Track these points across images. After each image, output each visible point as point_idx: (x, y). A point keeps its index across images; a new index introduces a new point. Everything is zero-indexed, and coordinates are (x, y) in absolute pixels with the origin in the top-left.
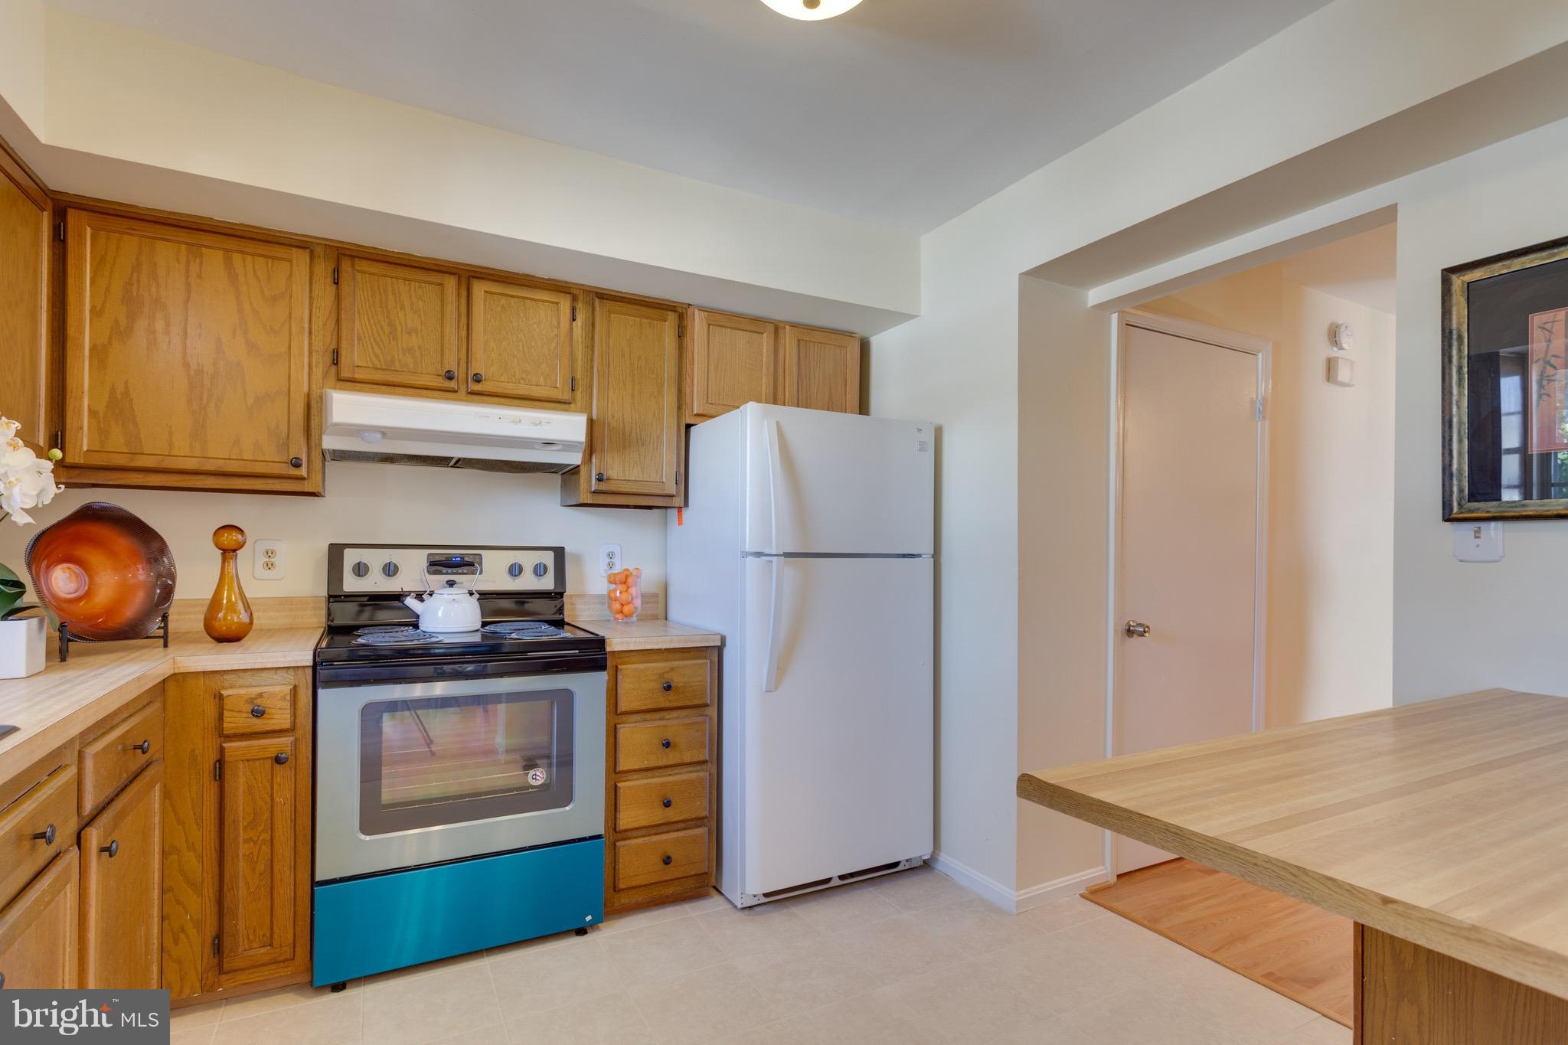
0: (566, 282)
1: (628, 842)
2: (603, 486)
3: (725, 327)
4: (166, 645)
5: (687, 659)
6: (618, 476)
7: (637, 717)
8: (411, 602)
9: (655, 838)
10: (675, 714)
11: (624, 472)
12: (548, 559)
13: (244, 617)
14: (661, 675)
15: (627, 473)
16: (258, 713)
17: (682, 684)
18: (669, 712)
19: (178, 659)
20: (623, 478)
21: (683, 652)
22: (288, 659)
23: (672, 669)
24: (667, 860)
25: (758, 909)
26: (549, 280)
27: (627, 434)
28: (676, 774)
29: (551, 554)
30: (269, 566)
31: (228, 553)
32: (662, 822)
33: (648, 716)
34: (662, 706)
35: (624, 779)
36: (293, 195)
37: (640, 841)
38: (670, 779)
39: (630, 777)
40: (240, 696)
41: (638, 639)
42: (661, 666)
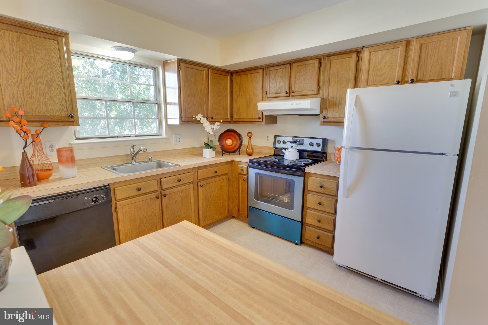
0: (318, 55)
1: (309, 227)
2: (326, 120)
3: (379, 51)
4: (240, 155)
5: (331, 179)
6: (331, 116)
7: (314, 193)
8: (283, 151)
9: (316, 230)
10: (326, 196)
11: (333, 115)
12: (321, 142)
13: (251, 151)
14: (320, 182)
15: (334, 115)
16: (242, 170)
17: (327, 187)
18: (324, 195)
19: (233, 158)
20: (332, 117)
21: (329, 177)
22: (246, 161)
23: (324, 182)
24: (318, 238)
25: (342, 268)
26: (313, 56)
27: (335, 102)
28: (325, 214)
29: (322, 140)
30: (268, 140)
31: (250, 137)
32: (318, 226)
33: (317, 194)
34: (320, 192)
35: (309, 209)
36: (249, 61)
37: (312, 228)
38: (322, 215)
39: (311, 210)
40: (240, 166)
41: (314, 170)
42: (321, 180)
